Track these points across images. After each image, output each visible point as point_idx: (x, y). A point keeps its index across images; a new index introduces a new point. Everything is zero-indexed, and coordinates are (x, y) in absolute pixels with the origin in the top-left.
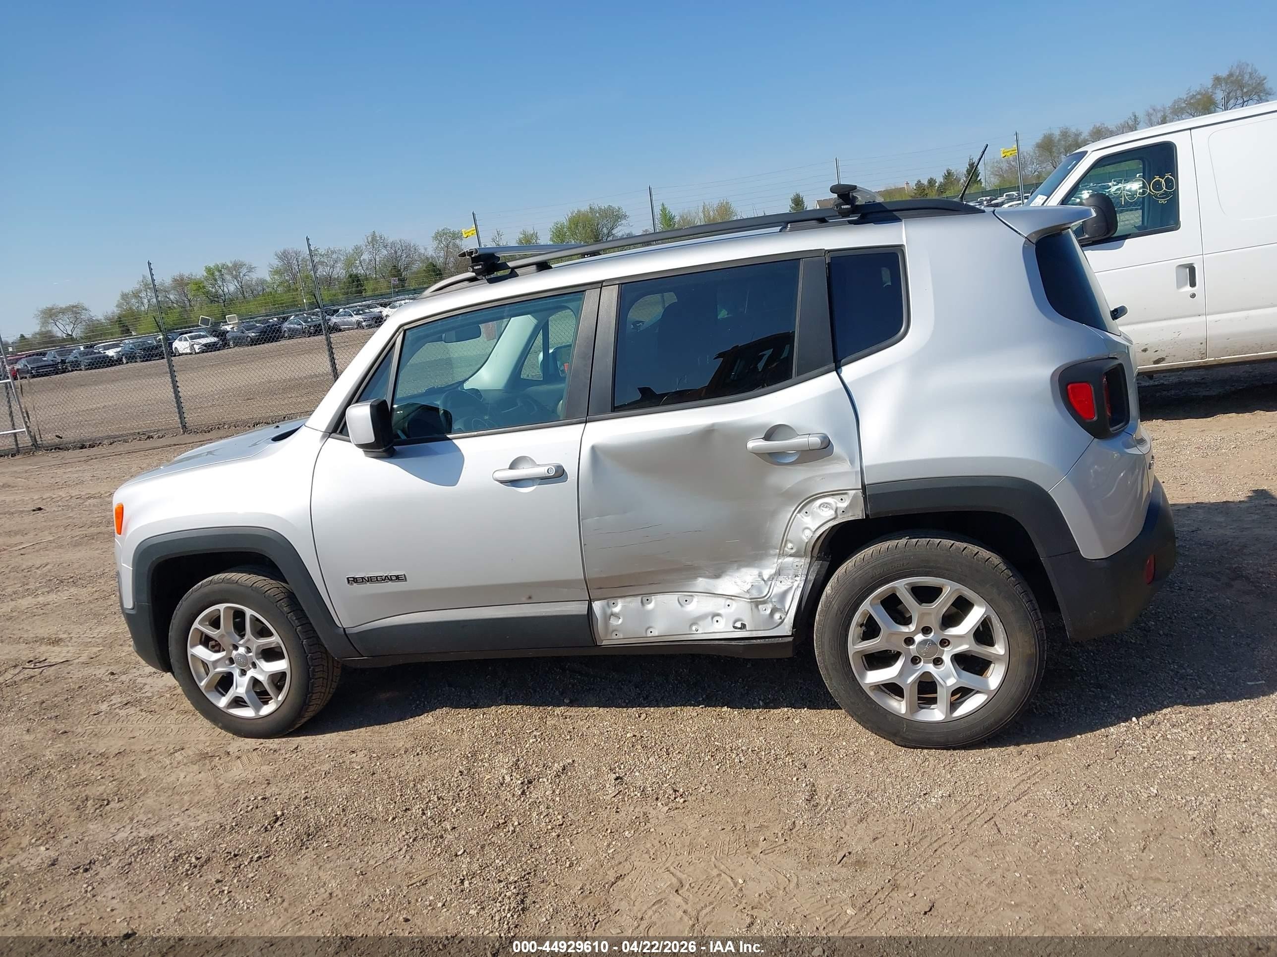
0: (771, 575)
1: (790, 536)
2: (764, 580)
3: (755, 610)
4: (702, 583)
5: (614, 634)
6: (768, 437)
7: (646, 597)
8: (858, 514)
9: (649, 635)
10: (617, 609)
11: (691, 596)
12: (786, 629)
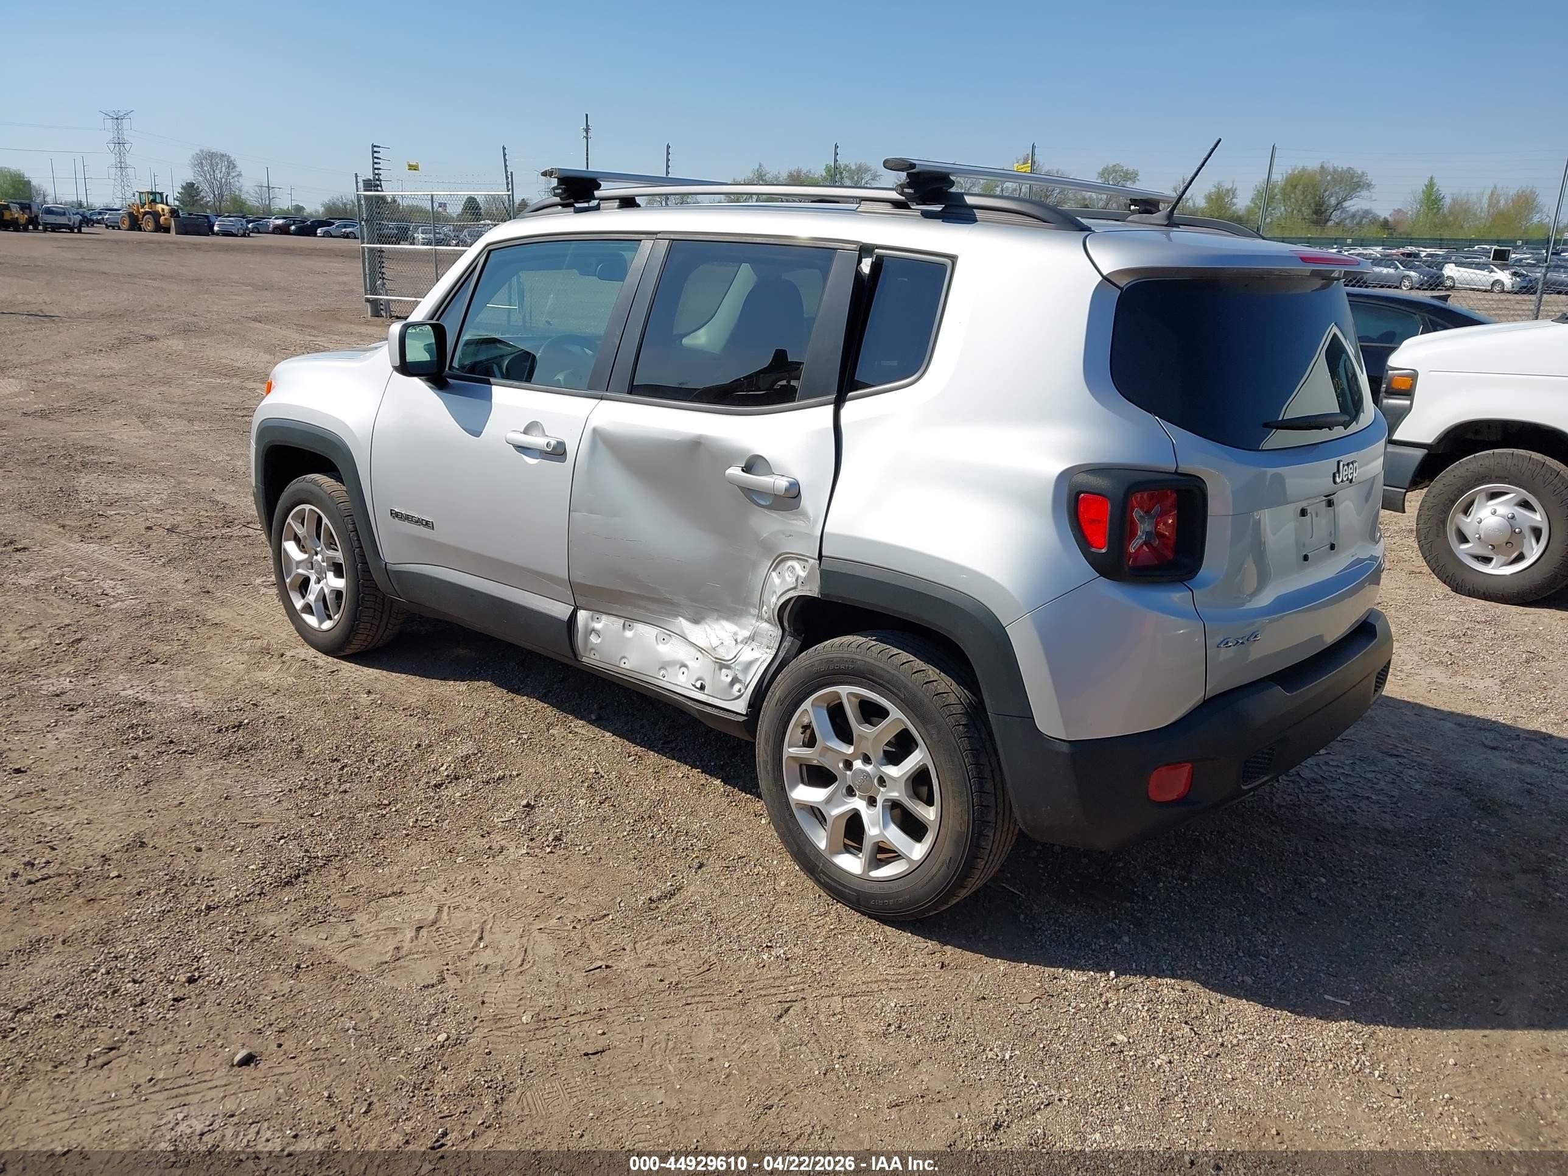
0: (745, 638)
1: (765, 598)
2: (736, 640)
3: (717, 672)
4: (683, 624)
5: (593, 652)
6: (747, 469)
7: (630, 620)
8: (813, 590)
9: (622, 665)
10: (598, 626)
11: (670, 635)
12: (740, 706)
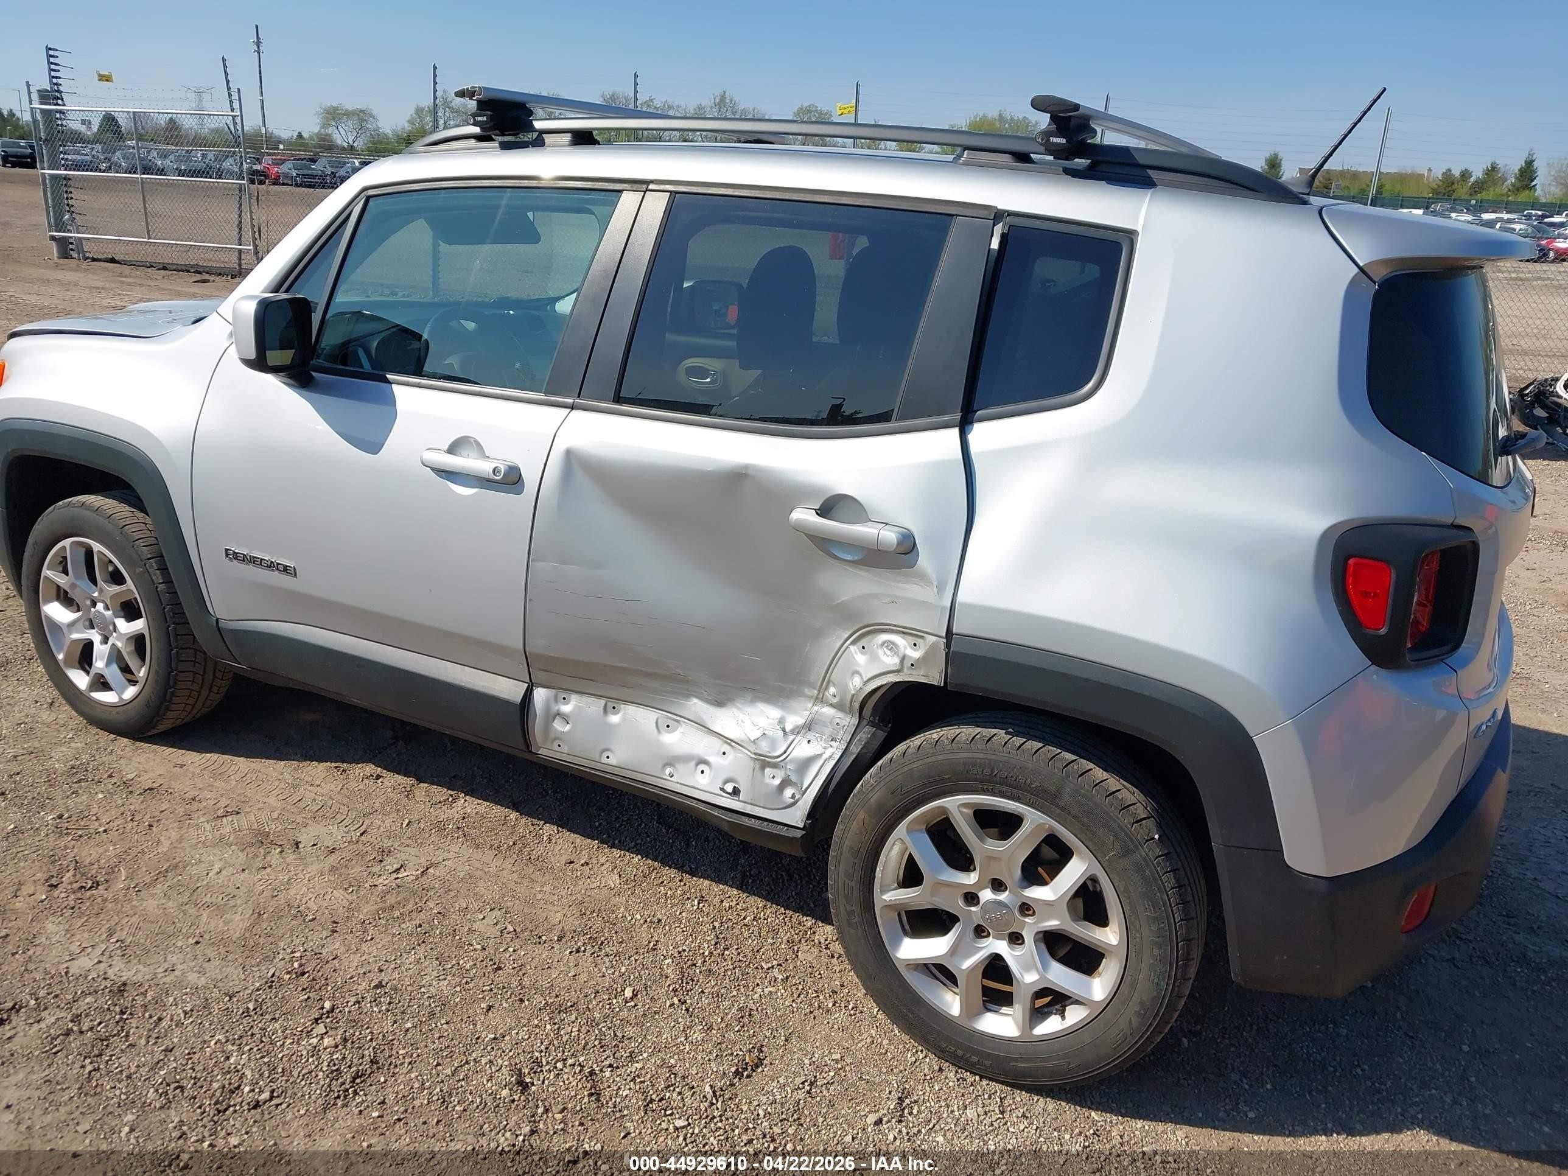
0: (797, 727)
1: (835, 675)
2: (784, 730)
3: (758, 773)
4: (696, 706)
5: (557, 743)
6: (824, 511)
7: (613, 703)
8: (933, 676)
9: (604, 760)
10: (566, 708)
11: (677, 721)
12: (797, 817)
